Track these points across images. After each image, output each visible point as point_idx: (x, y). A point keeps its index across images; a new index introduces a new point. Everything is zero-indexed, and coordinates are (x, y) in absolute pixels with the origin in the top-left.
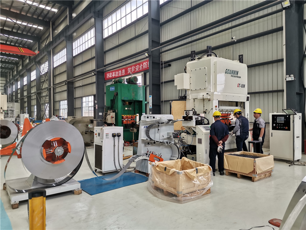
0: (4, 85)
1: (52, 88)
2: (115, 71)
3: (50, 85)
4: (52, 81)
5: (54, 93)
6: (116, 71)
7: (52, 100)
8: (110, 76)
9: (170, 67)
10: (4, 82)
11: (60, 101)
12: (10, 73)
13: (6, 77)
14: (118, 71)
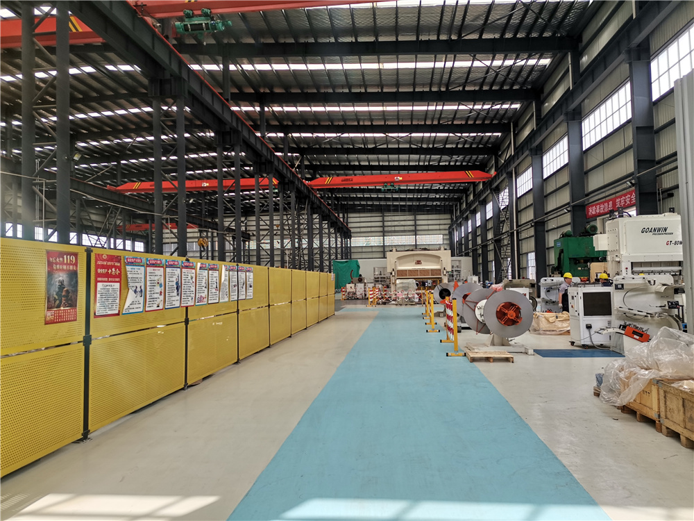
0: (449, 226)
1: (515, 232)
2: (599, 204)
3: (512, 227)
4: (515, 221)
5: (518, 240)
6: (601, 203)
7: (516, 252)
8: (594, 213)
9: (671, 198)
10: (449, 222)
11: (527, 254)
12: (456, 206)
13: (451, 213)
14: (603, 203)
